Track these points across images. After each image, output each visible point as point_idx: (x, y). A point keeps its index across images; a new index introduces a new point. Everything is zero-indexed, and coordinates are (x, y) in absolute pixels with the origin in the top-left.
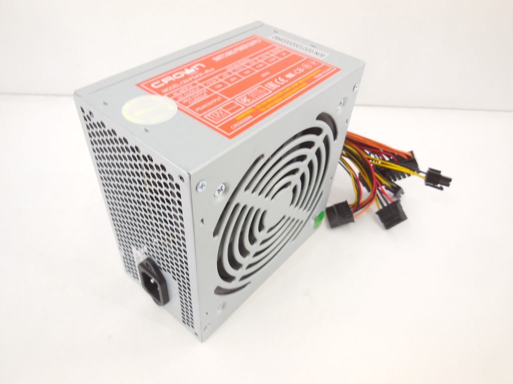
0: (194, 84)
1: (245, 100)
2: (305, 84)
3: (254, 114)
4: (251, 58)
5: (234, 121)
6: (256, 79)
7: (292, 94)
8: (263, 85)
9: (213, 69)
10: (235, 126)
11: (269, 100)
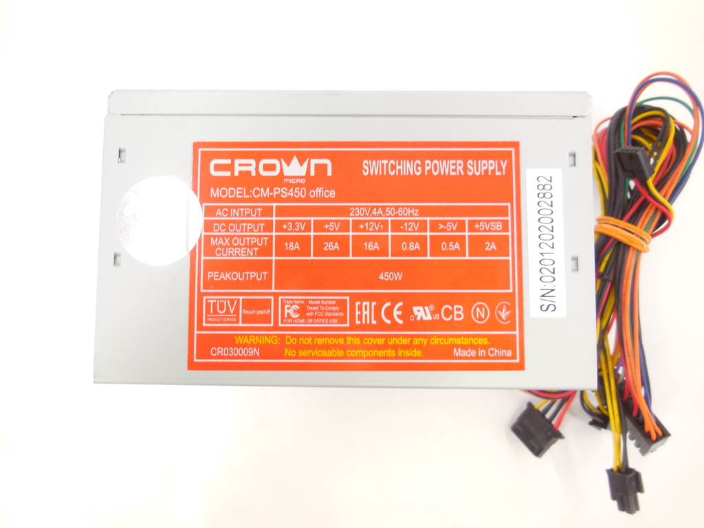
0: (267, 212)
1: (291, 310)
2: (418, 353)
3: (267, 351)
4: (424, 211)
5: (228, 341)
6: (365, 275)
7: (368, 358)
8: (354, 298)
9: (332, 194)
10: (220, 351)
11: (320, 341)
